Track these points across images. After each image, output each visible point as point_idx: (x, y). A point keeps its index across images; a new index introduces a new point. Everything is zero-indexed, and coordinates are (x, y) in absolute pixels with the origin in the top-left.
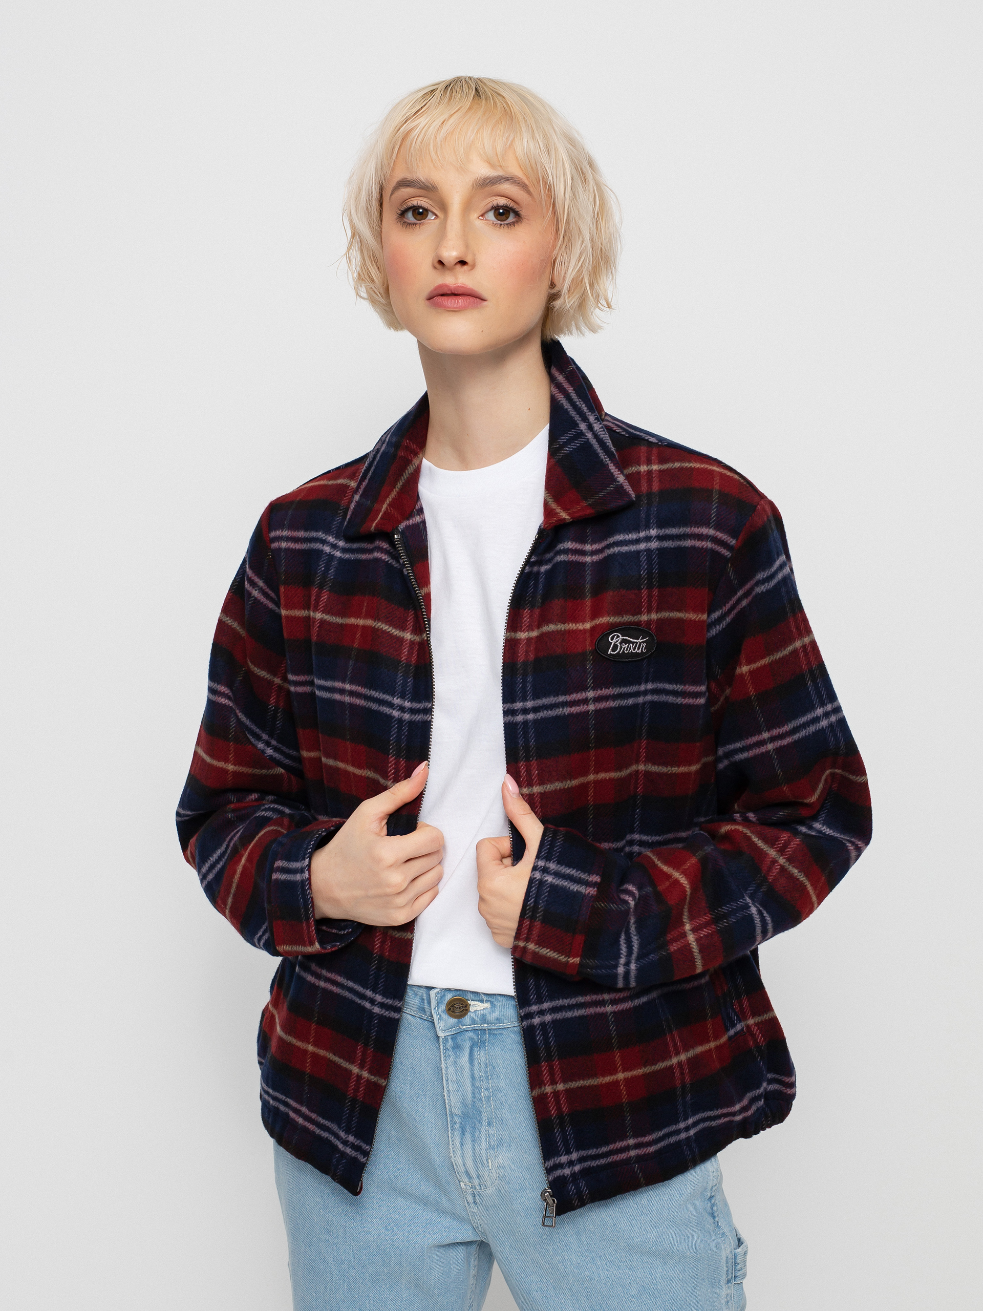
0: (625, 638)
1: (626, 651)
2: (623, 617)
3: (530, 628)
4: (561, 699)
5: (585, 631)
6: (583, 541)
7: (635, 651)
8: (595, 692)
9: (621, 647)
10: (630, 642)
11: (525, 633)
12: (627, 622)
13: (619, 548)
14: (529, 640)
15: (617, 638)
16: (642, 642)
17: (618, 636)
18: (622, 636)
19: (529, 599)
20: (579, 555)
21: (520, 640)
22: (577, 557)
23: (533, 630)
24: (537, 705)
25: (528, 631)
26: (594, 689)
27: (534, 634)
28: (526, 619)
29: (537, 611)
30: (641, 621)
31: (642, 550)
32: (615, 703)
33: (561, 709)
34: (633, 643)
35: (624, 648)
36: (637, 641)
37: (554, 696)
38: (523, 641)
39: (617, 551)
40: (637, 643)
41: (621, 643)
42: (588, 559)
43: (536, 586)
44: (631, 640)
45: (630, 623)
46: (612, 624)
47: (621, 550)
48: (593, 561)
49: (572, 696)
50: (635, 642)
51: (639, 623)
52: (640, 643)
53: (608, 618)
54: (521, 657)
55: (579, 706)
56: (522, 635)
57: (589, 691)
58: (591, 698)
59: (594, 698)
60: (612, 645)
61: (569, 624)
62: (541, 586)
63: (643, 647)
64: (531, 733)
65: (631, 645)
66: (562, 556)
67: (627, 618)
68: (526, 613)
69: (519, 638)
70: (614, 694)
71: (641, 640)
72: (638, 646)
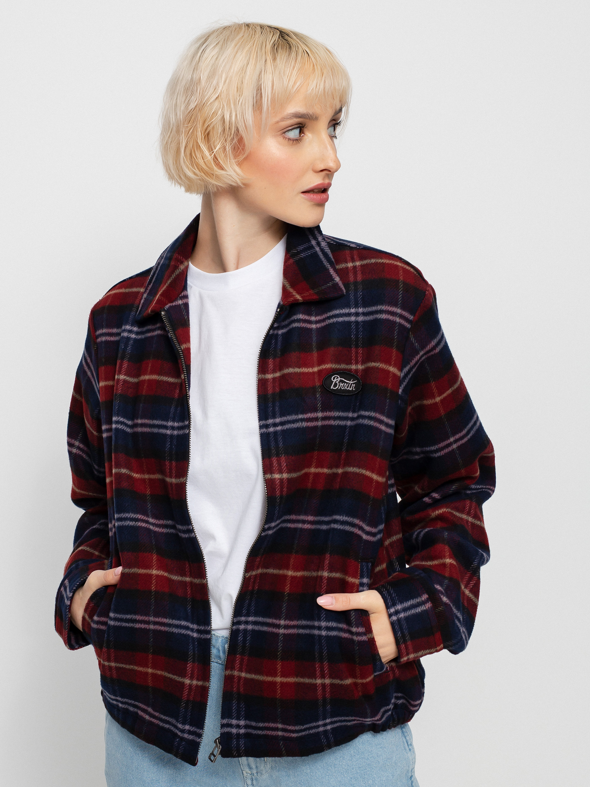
0: (342, 379)
1: (343, 388)
2: (341, 365)
3: (274, 371)
4: (300, 416)
5: (314, 373)
6: (310, 314)
7: (348, 389)
8: (323, 413)
9: (339, 385)
10: (345, 382)
11: (271, 375)
12: (343, 368)
13: (337, 319)
14: (274, 379)
15: (337, 379)
16: (353, 383)
17: (338, 378)
18: (340, 378)
19: (272, 352)
20: (307, 324)
21: (268, 379)
22: (306, 324)
23: (276, 372)
24: (283, 421)
25: (273, 373)
26: (322, 411)
27: (278, 374)
28: (271, 366)
29: (278, 360)
30: (352, 369)
31: (352, 322)
32: (335, 422)
33: (300, 424)
34: (347, 383)
35: (341, 386)
36: (350, 382)
37: (295, 415)
38: (270, 380)
39: (335, 321)
40: (349, 383)
41: (339, 382)
42: (314, 326)
43: (276, 343)
44: (346, 381)
45: (345, 369)
46: (333, 369)
47: (338, 320)
48: (317, 328)
49: (307, 415)
50: (348, 383)
51: (350, 370)
52: (352, 384)
53: (331, 365)
54: (270, 390)
55: (313, 422)
56: (269, 376)
57: (319, 412)
58: (320, 417)
59: (322, 417)
60: (334, 383)
61: (302, 368)
62: (279, 344)
63: (353, 386)
64: (280, 438)
65: (346, 384)
66: (296, 324)
67: (343, 366)
68: (271, 361)
69: (267, 378)
70: (334, 416)
71: (352, 381)
72: (349, 385)
